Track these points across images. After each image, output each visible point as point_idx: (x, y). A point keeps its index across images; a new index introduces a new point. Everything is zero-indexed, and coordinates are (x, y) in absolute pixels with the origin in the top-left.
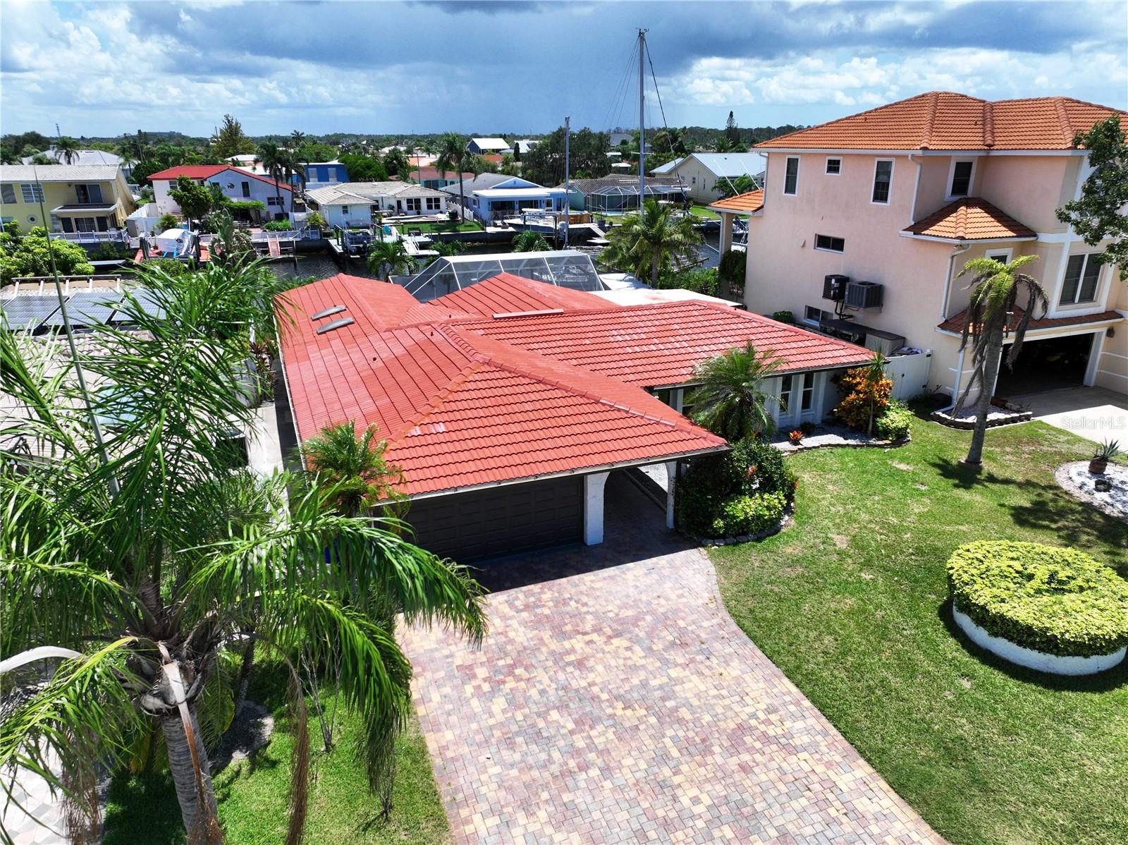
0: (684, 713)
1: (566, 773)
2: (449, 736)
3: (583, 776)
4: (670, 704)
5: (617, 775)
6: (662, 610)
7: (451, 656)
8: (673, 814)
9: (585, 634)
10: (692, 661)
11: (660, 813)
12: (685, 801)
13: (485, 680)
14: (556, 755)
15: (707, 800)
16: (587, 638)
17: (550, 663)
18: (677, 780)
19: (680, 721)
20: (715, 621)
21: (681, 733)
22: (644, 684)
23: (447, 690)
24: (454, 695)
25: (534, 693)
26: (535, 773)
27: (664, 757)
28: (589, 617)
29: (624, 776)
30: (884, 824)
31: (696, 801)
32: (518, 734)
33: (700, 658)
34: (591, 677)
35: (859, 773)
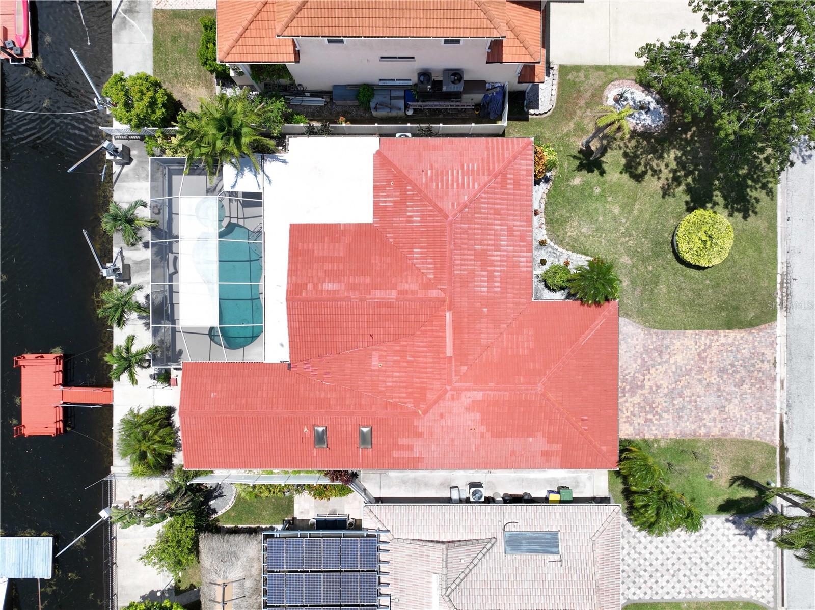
0: (688, 367)
1: (696, 407)
2: (672, 432)
3: (698, 403)
4: (683, 369)
5: (700, 394)
6: (642, 350)
7: (639, 424)
8: (717, 386)
9: (644, 380)
10: (669, 353)
11: (715, 389)
12: (714, 382)
13: (654, 416)
14: (689, 407)
15: (716, 377)
16: (646, 380)
17: (654, 396)
18: (708, 380)
19: (691, 370)
20: (654, 336)
21: (695, 372)
22: (674, 373)
23: (653, 428)
24: (656, 427)
25: (664, 405)
26: (693, 414)
27: (700, 381)
28: (636, 375)
29: (702, 393)
30: (736, 339)
31: (715, 379)
32: (678, 414)
33: (669, 350)
34: (664, 386)
35: (722, 335)
